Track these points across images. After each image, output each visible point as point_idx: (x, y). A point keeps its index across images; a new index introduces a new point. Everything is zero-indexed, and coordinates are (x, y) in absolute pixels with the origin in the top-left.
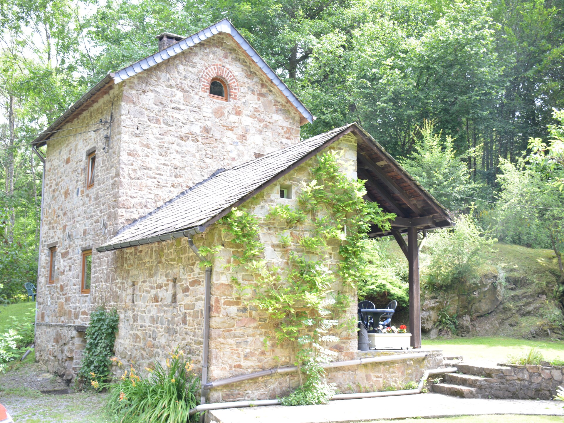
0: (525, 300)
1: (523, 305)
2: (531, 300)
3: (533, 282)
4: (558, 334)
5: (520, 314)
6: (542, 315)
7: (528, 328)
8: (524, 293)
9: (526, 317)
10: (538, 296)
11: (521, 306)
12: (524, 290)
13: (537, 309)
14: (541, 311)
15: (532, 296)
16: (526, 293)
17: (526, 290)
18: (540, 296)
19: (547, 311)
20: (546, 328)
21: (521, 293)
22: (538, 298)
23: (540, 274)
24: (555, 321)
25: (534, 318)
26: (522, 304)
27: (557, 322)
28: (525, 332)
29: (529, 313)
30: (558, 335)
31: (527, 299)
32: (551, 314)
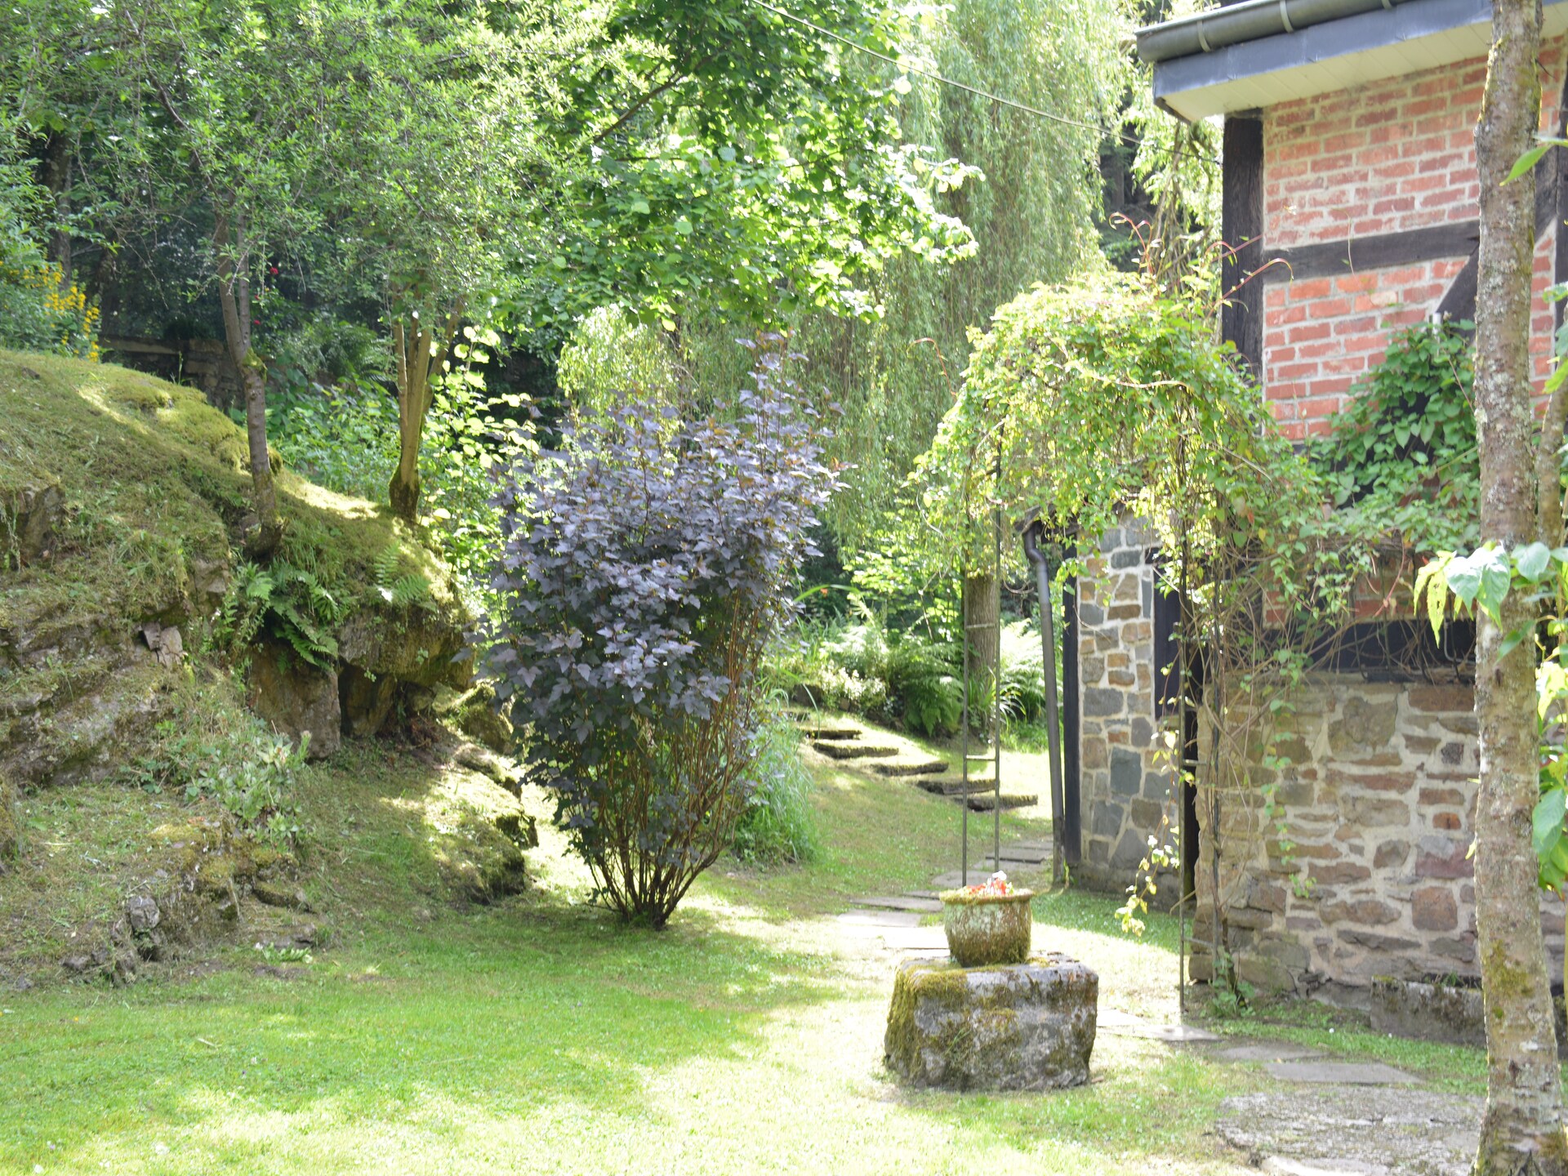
0: (52, 666)
1: (43, 705)
2: (93, 662)
3: (108, 537)
4: (291, 903)
5: (16, 774)
6: (173, 778)
7: (98, 882)
8: (50, 615)
9: (65, 794)
10: (141, 639)
11: (28, 710)
12: (40, 594)
13: (131, 726)
14: (169, 742)
15: (104, 633)
16: (63, 609)
17: (60, 594)
18: (150, 636)
19: (210, 743)
20: (221, 870)
21: (28, 612)
22: (139, 652)
23: (140, 488)
24: (266, 812)
25: (128, 802)
26: (36, 697)
27: (278, 824)
28: (81, 921)
29: (80, 762)
30: (296, 918)
31: (68, 655)
32: (238, 762)
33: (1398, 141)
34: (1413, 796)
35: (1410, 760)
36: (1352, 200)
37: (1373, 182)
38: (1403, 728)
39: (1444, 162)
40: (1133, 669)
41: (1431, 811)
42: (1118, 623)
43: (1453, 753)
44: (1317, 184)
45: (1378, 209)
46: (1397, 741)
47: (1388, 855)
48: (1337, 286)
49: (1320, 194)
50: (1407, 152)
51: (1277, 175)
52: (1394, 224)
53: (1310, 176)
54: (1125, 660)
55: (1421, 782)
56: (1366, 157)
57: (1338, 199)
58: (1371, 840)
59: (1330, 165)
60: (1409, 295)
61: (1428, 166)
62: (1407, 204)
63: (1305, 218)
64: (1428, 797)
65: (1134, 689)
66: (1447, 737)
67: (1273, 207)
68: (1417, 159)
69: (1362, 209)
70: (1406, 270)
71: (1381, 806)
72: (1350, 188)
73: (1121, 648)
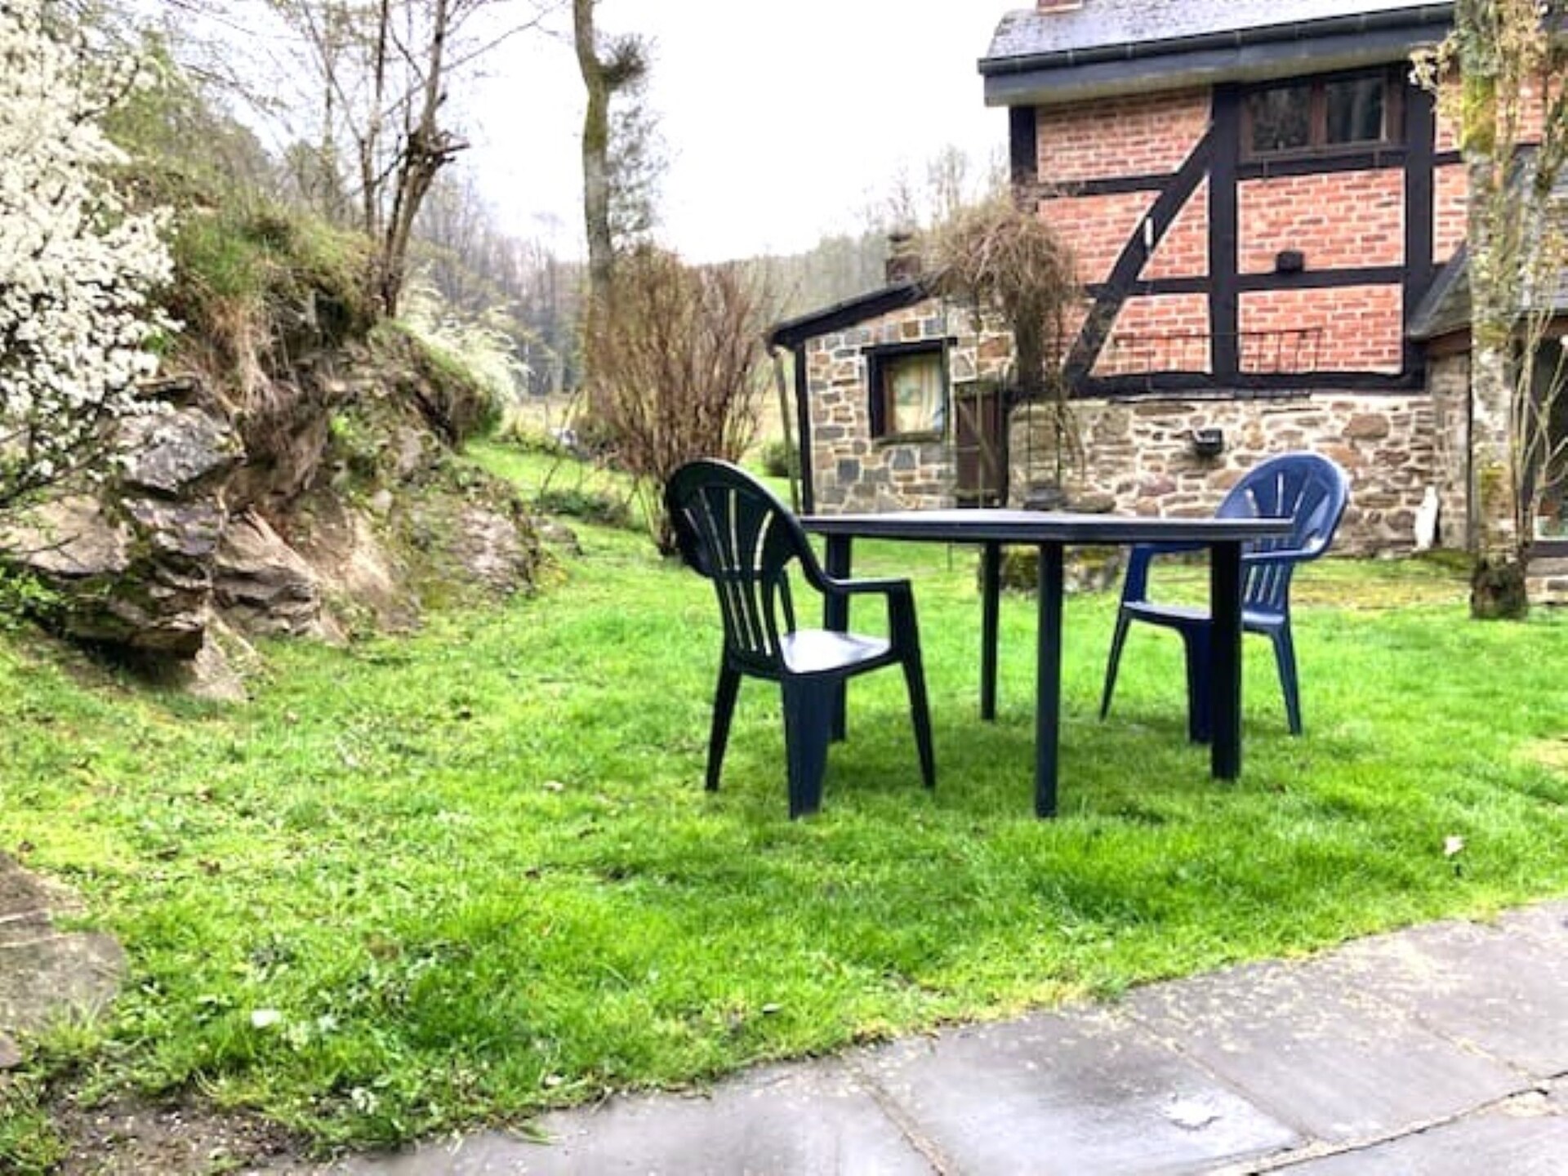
33: (1117, 129)
34: (1138, 458)
35: (1137, 440)
36: (1092, 159)
37: (1104, 150)
38: (1132, 426)
39: (1145, 142)
40: (852, 413)
41: (1148, 464)
42: (841, 389)
43: (1158, 436)
44: (1070, 149)
45: (1109, 164)
46: (1130, 434)
47: (1124, 488)
48: (1085, 203)
49: (1074, 154)
50: (1125, 135)
51: (1046, 142)
52: (1117, 172)
53: (1066, 144)
54: (847, 409)
55: (1143, 451)
56: (1100, 137)
57: (1083, 157)
58: (1114, 482)
59: (1079, 139)
60: (1128, 210)
61: (1137, 143)
62: (1124, 163)
63: (1065, 167)
64: (1146, 458)
65: (854, 424)
66: (1154, 429)
67: (1045, 160)
68: (1130, 140)
69: (1097, 164)
70: (1126, 196)
71: (1122, 464)
72: (1091, 153)
73: (843, 402)
